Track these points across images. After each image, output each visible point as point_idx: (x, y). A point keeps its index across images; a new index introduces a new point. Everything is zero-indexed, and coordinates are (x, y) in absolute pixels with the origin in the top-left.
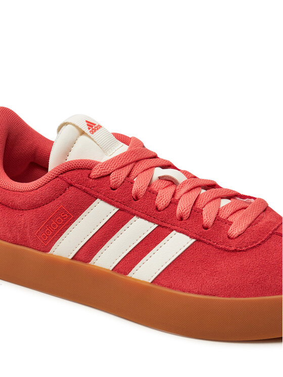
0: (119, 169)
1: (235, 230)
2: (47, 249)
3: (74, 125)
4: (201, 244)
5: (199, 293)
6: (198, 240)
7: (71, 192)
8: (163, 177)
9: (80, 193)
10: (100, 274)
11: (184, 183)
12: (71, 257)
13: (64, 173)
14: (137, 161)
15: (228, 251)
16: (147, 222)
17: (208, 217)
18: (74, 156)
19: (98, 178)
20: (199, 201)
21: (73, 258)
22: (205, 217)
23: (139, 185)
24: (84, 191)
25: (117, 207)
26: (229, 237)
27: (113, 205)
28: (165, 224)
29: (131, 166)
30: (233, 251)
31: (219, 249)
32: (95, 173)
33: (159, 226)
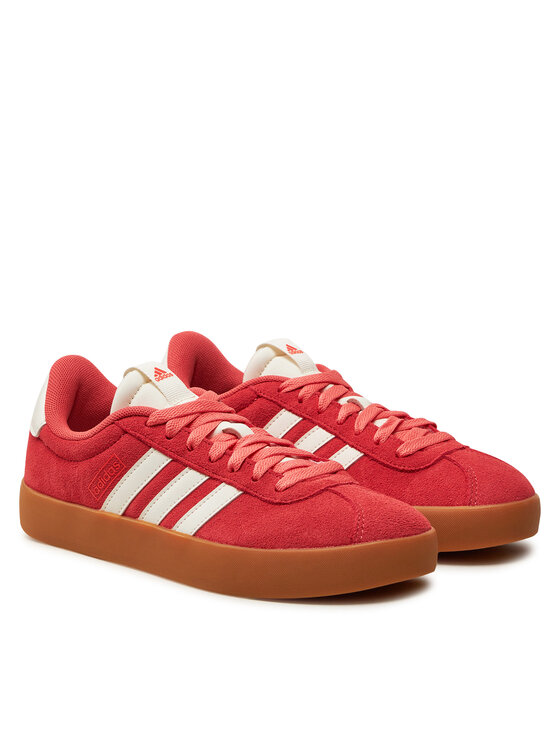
0: (178, 417)
1: (283, 483)
2: (98, 506)
3: (139, 371)
4: (247, 496)
5: (236, 544)
6: (245, 493)
7: (125, 438)
8: (227, 430)
9: (134, 441)
10: (148, 531)
11: (247, 437)
12: (120, 514)
13: (121, 419)
14: (202, 413)
15: (273, 503)
16: (198, 474)
17: (259, 469)
18: (136, 403)
19: (154, 426)
20: (257, 455)
21: (124, 515)
22: (255, 469)
23: (196, 435)
24: (138, 439)
25: (170, 457)
26: (276, 490)
27: (166, 455)
28: (215, 476)
29: (193, 417)
30: (277, 504)
31: (265, 501)
32: (151, 420)
33: (211, 478)
